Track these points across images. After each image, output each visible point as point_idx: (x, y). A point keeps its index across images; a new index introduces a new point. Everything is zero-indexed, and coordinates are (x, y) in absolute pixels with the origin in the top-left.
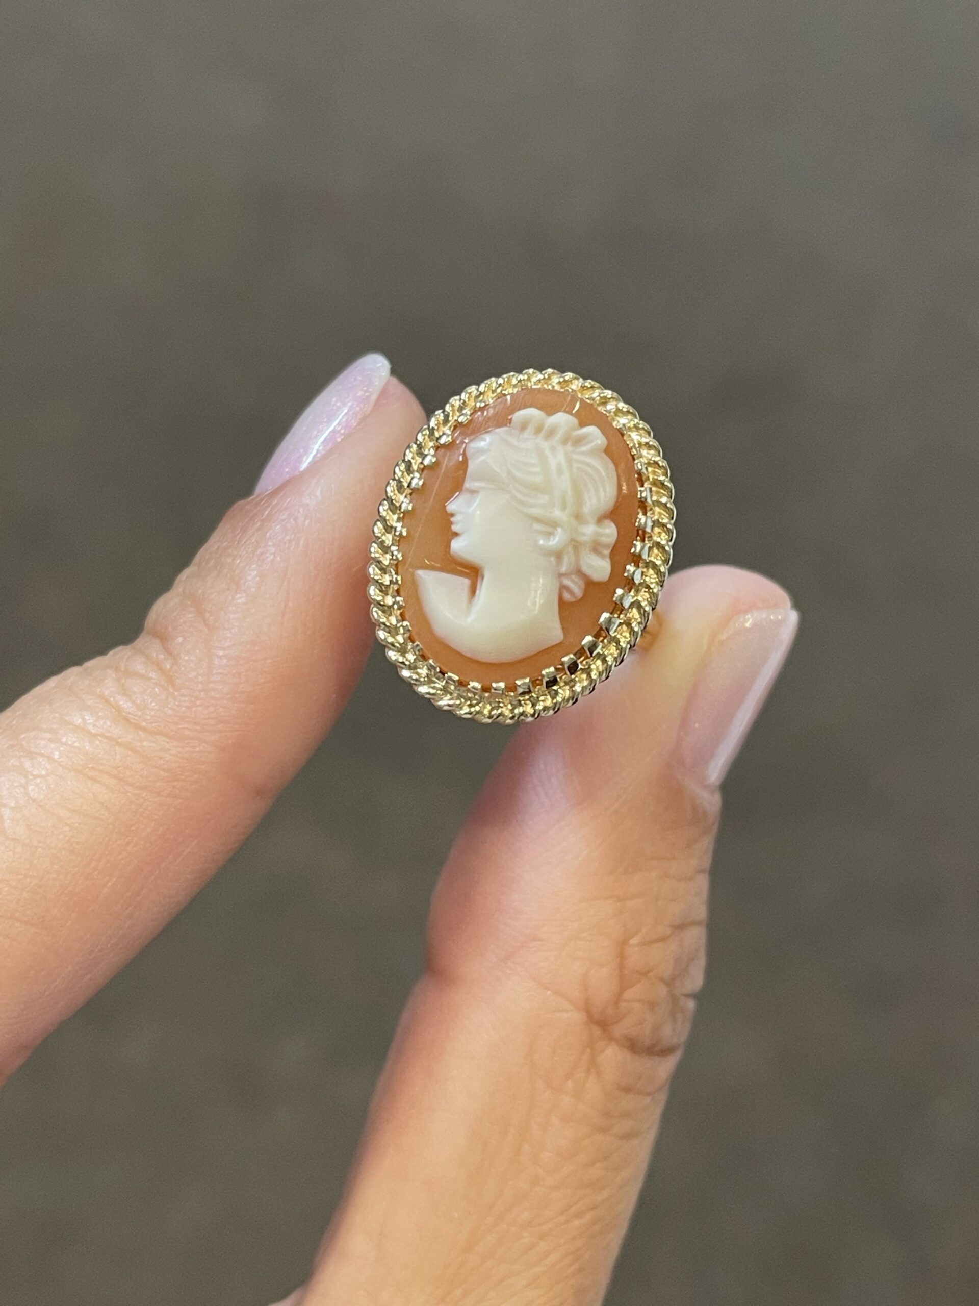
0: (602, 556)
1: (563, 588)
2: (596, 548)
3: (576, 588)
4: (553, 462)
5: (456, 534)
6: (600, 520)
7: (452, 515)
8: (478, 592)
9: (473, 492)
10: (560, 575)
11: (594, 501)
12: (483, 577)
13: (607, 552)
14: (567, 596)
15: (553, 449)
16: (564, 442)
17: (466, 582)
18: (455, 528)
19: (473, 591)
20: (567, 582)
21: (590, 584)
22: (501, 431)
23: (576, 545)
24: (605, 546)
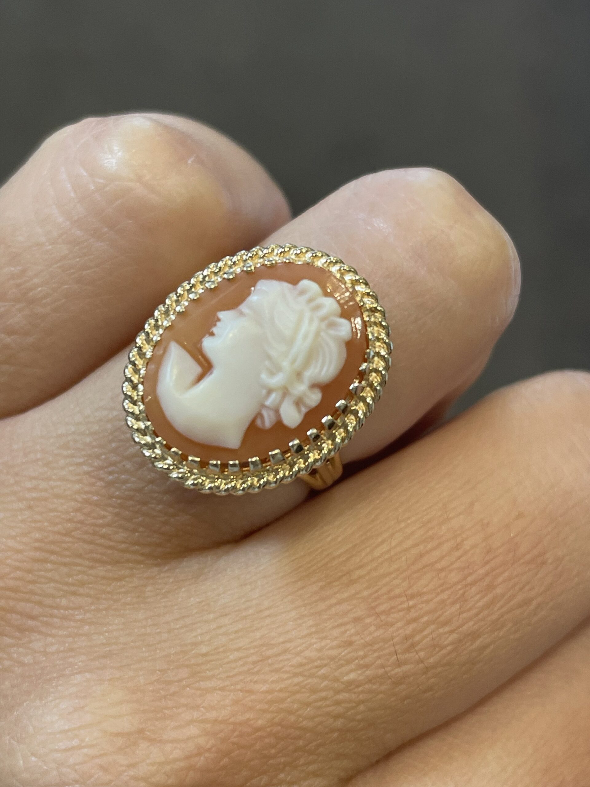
0: (299, 411)
1: (259, 415)
2: (298, 403)
3: (268, 421)
4: (305, 327)
5: (212, 334)
6: (314, 386)
7: (219, 320)
8: (202, 381)
9: (242, 314)
10: (263, 406)
11: (317, 371)
12: (211, 373)
13: (304, 410)
14: (259, 422)
15: (311, 320)
16: (323, 319)
17: (198, 370)
18: (215, 330)
19: (200, 378)
20: (265, 413)
21: (279, 425)
22: (286, 286)
23: (285, 392)
24: (305, 405)
